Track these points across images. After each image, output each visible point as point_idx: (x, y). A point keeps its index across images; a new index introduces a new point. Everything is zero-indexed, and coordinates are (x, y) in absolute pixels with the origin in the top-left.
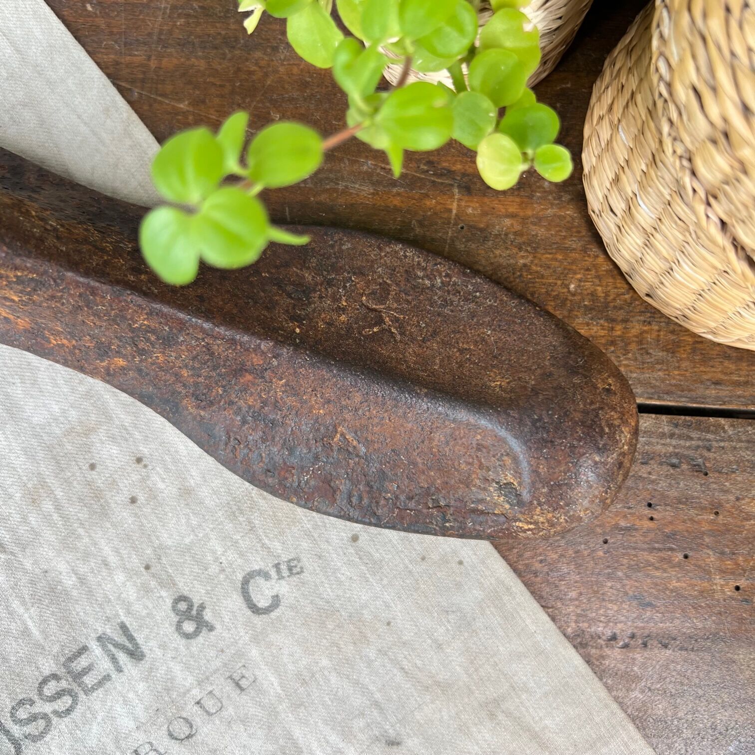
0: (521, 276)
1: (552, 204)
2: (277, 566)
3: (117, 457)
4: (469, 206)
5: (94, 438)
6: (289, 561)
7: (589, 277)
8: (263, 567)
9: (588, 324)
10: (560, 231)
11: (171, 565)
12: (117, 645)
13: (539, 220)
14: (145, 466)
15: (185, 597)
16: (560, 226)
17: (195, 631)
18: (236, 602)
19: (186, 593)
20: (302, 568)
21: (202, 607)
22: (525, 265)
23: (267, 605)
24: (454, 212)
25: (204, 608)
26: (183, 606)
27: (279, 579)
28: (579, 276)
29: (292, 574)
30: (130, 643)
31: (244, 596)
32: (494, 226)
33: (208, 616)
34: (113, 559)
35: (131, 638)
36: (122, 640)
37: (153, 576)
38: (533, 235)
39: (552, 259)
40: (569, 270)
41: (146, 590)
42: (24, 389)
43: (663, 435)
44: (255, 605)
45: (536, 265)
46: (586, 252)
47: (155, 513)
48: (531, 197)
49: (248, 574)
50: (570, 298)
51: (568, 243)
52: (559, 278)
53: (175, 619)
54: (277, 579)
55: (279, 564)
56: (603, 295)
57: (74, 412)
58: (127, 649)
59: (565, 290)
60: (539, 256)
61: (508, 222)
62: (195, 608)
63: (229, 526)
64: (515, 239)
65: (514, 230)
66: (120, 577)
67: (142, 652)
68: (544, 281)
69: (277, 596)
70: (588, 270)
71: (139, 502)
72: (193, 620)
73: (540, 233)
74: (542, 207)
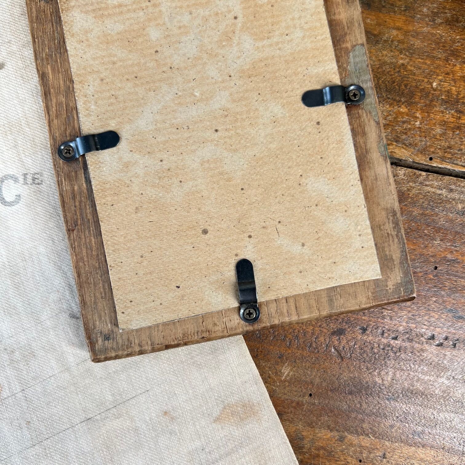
0: (399, 71)
1: (428, 24)
4: (368, 18)
7: (447, 79)
9: (443, 112)
10: (431, 44)
13: (417, 34)
16: (431, 40)
22: (403, 65)
28: (440, 78)
32: (384, 35)
38: (412, 44)
39: (423, 63)
40: (434, 72)
45: (411, 66)
46: (447, 61)
48: (413, 17)
50: (432, 92)
51: (436, 53)
52: (426, 77)
56: (456, 93)
59: (429, 86)
60: (414, 59)
61: (395, 32)
64: (398, 45)
65: (398, 39)
68: (415, 77)
70: (447, 74)
73: (416, 43)
74: (420, 25)
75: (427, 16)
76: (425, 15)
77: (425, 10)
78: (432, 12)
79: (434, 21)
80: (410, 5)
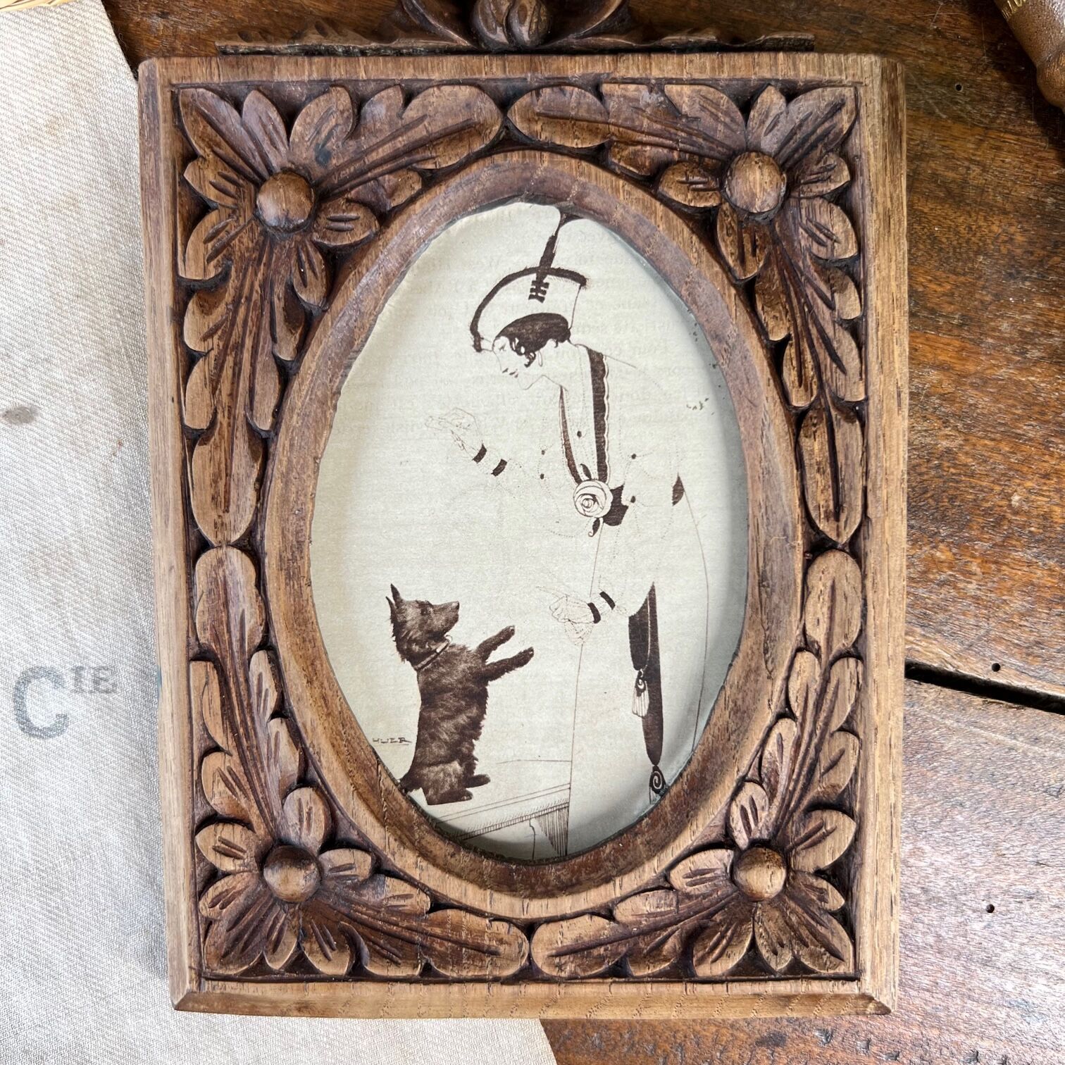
0: (939, 467)
1: (1009, 360)
7: (1045, 488)
9: (1029, 564)
16: (1015, 399)
22: (949, 451)
28: (1029, 484)
39: (992, 450)
40: (1017, 471)
45: (967, 453)
48: (978, 343)
50: (1009, 516)
52: (997, 482)
56: (1062, 521)
59: (1004, 503)
60: (974, 440)
61: (934, 376)
64: (941, 405)
65: (941, 391)
68: (974, 482)
70: (1046, 476)
73: (981, 404)
74: (993, 362)
75: (1010, 341)
76: (1004, 339)
77: (1005, 326)
78: (1022, 333)
79: (1023, 353)
80: (972, 314)
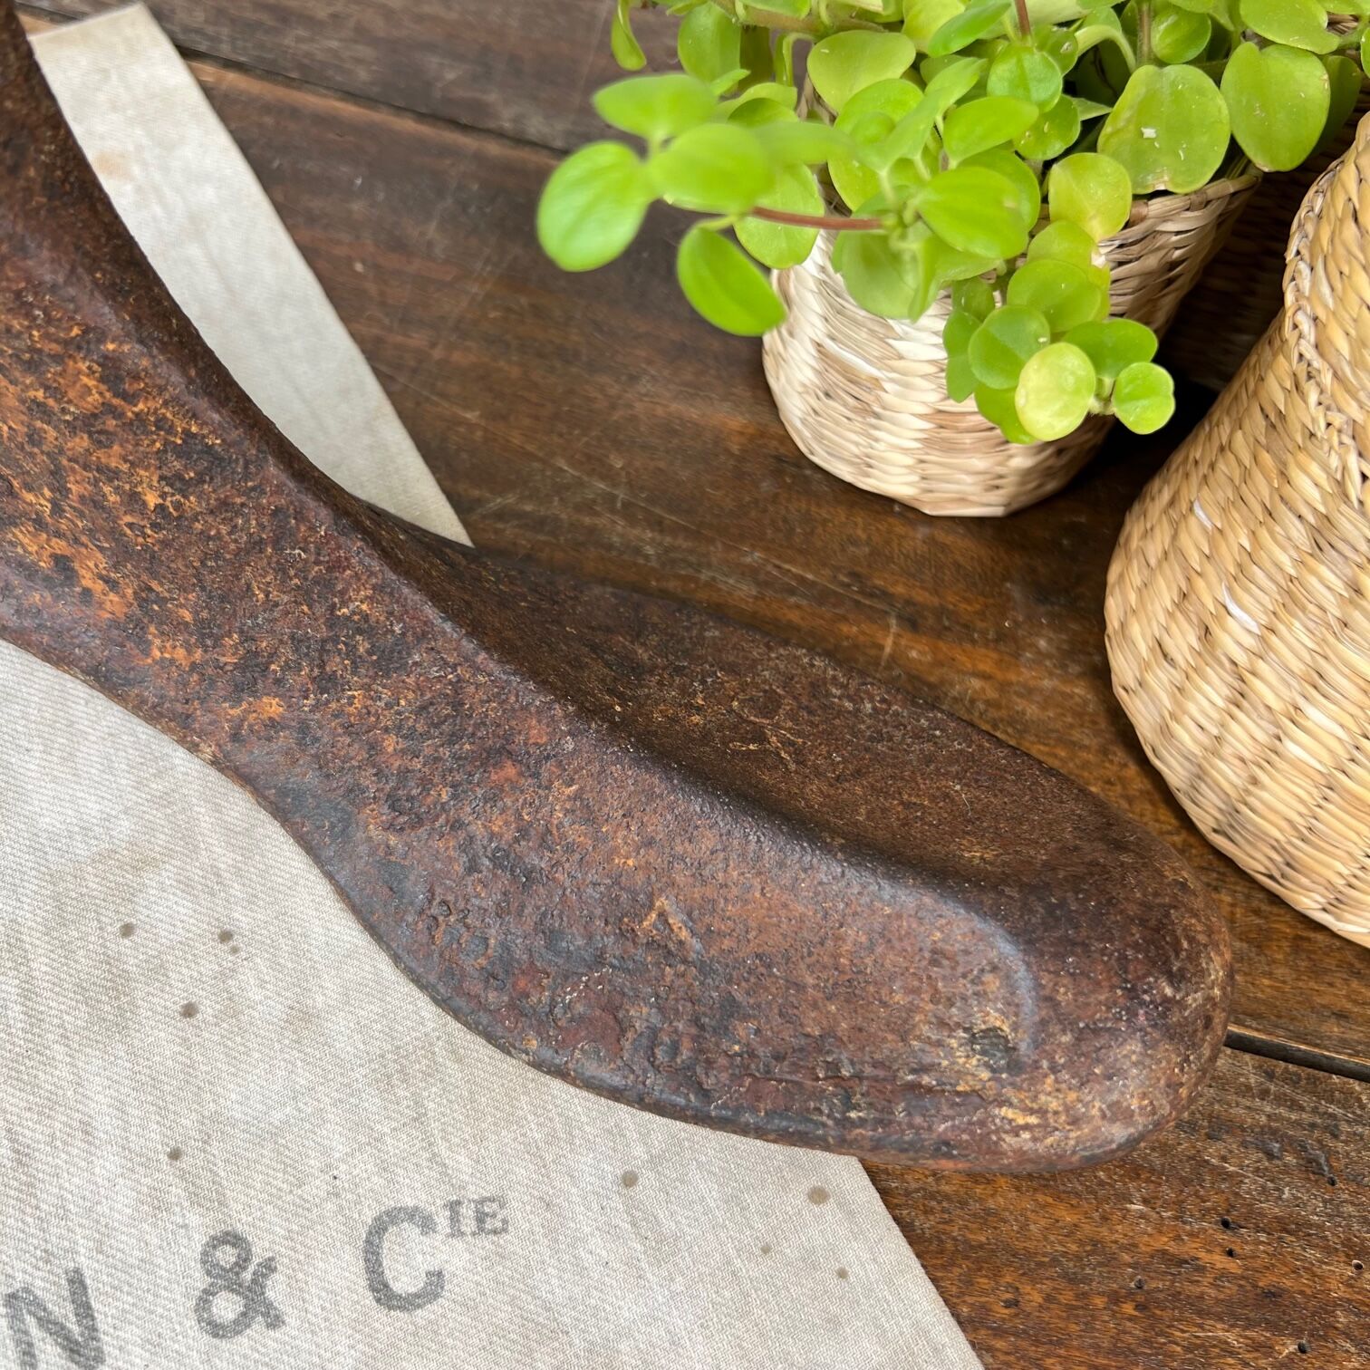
1: (1050, 673)
2: (454, 1206)
3: (182, 921)
4: (912, 648)
5: (150, 878)
6: (483, 1201)
8: (422, 1205)
10: (1064, 715)
11: (227, 1161)
12: (46, 1322)
13: (1029, 692)
14: (235, 950)
15: (236, 1237)
16: (1063, 708)
17: (236, 1322)
18: (347, 1270)
19: (239, 1228)
20: (505, 1221)
21: (269, 1267)
23: (412, 1290)
24: (888, 650)
25: (274, 1270)
26: (227, 1256)
27: (453, 1235)
29: (481, 1229)
30: (79, 1323)
31: (367, 1260)
32: (952, 685)
33: (276, 1290)
34: (106, 1124)
35: (84, 1311)
36: (64, 1312)
37: (182, 1178)
41: (158, 1204)
42: (44, 763)
43: (1246, 1090)
44: (386, 1286)
47: (226, 1046)
49: (388, 1213)
51: (1076, 735)
53: (200, 1281)
54: (447, 1236)
55: (459, 1203)
57: (126, 823)
58: (67, 1338)
61: (976, 683)
62: (251, 1268)
63: (372, 1103)
65: (985, 697)
66: (108, 1163)
67: (99, 1350)
69: (440, 1274)
71: (199, 1016)
72: (238, 1293)
74: (1034, 674)
75: (1049, 656)
76: (1043, 654)
77: (1041, 643)
78: (1058, 649)
79: (1064, 667)
